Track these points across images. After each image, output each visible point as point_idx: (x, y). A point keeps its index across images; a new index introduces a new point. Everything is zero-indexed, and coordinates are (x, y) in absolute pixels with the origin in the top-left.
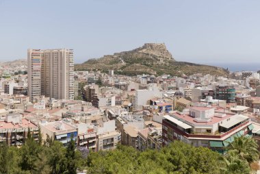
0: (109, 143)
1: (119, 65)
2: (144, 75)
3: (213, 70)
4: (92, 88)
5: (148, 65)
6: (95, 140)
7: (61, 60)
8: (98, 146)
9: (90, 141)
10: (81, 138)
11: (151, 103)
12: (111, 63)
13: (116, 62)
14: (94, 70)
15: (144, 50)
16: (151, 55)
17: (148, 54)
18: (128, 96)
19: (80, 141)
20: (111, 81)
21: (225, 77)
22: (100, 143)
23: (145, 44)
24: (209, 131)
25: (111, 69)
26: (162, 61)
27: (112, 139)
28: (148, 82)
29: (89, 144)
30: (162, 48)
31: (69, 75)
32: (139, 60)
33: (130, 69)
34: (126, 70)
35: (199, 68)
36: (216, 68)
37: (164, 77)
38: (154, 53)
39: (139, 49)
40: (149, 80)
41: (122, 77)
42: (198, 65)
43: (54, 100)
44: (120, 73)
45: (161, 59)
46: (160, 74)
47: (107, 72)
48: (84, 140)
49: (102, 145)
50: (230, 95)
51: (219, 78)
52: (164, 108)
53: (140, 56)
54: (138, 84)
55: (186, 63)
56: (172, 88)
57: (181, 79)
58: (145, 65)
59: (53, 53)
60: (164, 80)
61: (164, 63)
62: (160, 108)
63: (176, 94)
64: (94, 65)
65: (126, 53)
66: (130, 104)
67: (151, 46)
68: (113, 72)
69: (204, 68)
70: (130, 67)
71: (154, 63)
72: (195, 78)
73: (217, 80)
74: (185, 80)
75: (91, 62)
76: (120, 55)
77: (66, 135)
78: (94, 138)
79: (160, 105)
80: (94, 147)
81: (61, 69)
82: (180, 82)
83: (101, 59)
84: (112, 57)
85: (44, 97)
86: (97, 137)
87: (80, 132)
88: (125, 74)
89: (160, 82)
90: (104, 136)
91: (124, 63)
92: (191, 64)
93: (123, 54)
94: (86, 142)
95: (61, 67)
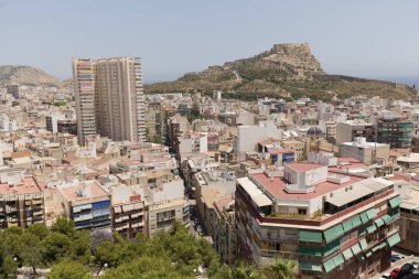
0: (167, 218)
1: (232, 82)
2: (267, 100)
3: (388, 90)
4: (174, 122)
5: (277, 82)
6: (142, 213)
7: (122, 76)
8: (147, 223)
9: (135, 216)
10: (118, 210)
11: (260, 148)
12: (219, 80)
13: (227, 77)
14: (192, 92)
15: (273, 57)
16: (285, 64)
17: (278, 63)
18: (231, 135)
19: (116, 215)
20: (215, 109)
21: (406, 101)
22: (151, 218)
23: (275, 46)
24: (303, 211)
25: (218, 88)
26: (301, 75)
27: (173, 212)
28: (272, 111)
29: (132, 221)
30: (302, 52)
31: (135, 100)
32: (264, 74)
33: (248, 88)
34: (242, 90)
35: (364, 85)
36: (394, 85)
37: (301, 102)
38: (290, 61)
39: (266, 54)
40: (273, 107)
41: (232, 103)
42: (363, 81)
43: (111, 142)
44: (232, 96)
45: (299, 70)
46: (297, 96)
47: (211, 95)
48: (123, 213)
49: (155, 223)
50: (402, 133)
51: (395, 103)
52: (280, 158)
53: (266, 66)
54: (253, 115)
55: (342, 77)
56: (309, 122)
57: (326, 105)
58: (273, 81)
59: (110, 65)
60: (299, 107)
61: (305, 77)
62: (274, 157)
63: (310, 132)
64: (192, 83)
65: (243, 61)
66: (229, 150)
67: (284, 48)
68: (219, 94)
69: (373, 86)
70: (247, 86)
71: (288, 79)
72: (353, 104)
73: (389, 107)
74: (332, 108)
75: (189, 78)
76: (233, 65)
77: (90, 206)
78: (140, 210)
79: (274, 152)
80: (140, 224)
81: (123, 91)
82: (324, 111)
83: (205, 73)
84: (221, 68)
85: (98, 137)
86: (146, 209)
87: (114, 202)
88: (239, 97)
89: (293, 110)
90: (160, 207)
91: (239, 80)
92: (350, 79)
93: (239, 64)
94: (127, 218)
95: (123, 88)
